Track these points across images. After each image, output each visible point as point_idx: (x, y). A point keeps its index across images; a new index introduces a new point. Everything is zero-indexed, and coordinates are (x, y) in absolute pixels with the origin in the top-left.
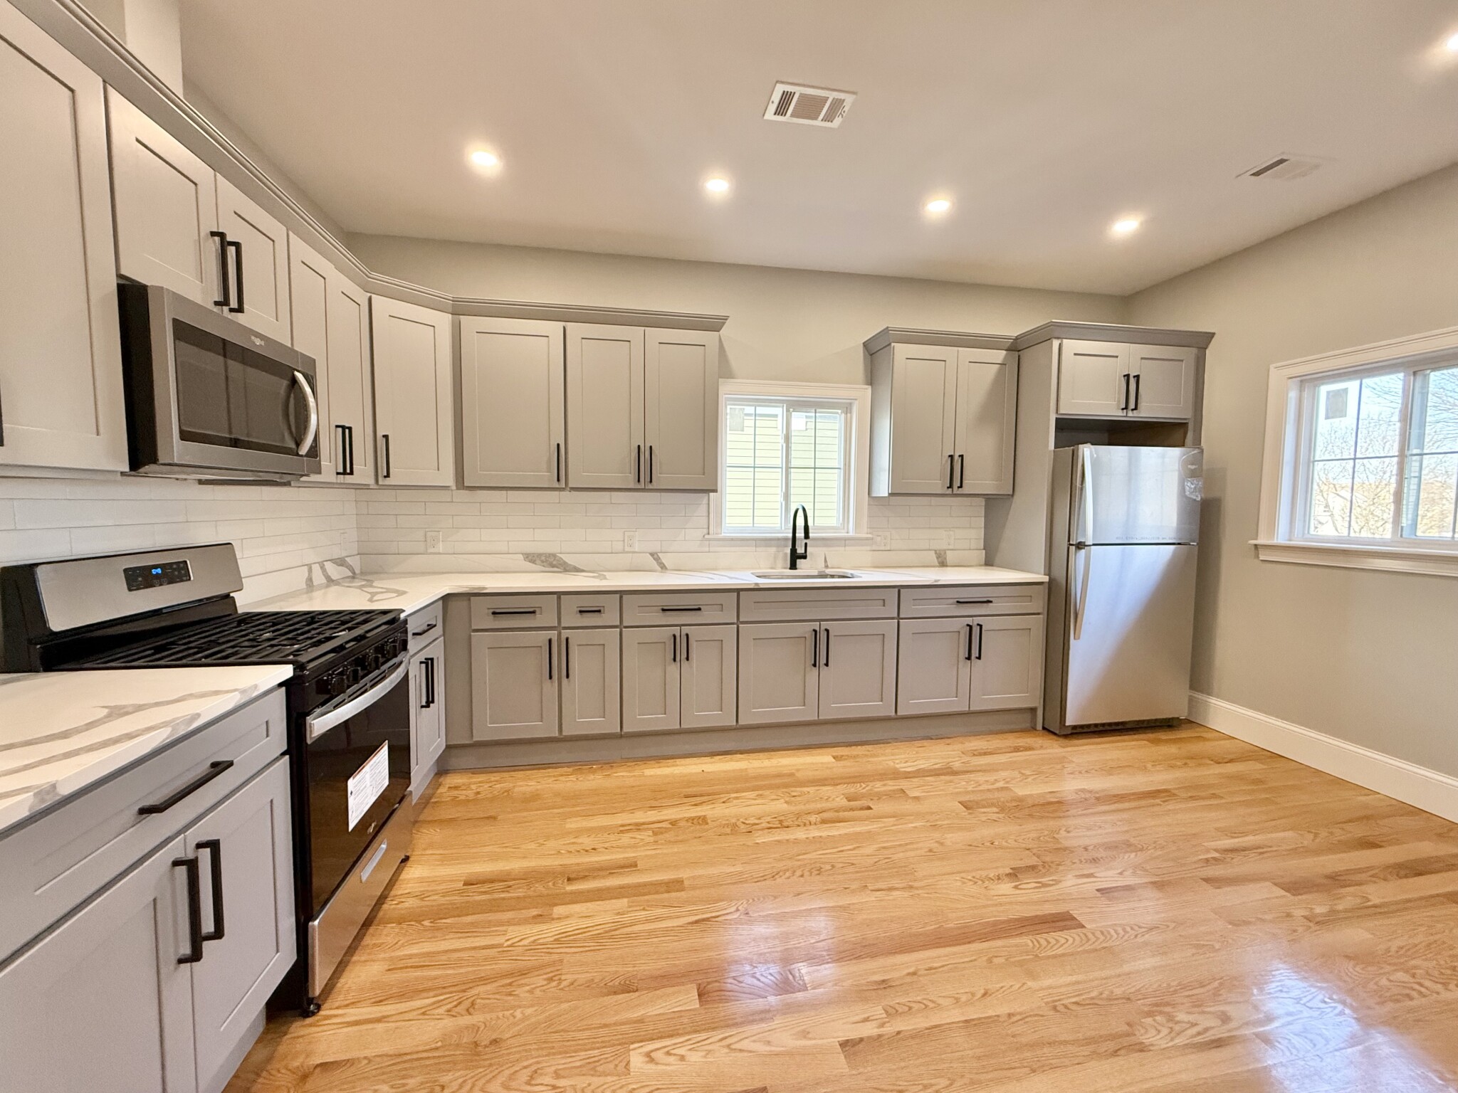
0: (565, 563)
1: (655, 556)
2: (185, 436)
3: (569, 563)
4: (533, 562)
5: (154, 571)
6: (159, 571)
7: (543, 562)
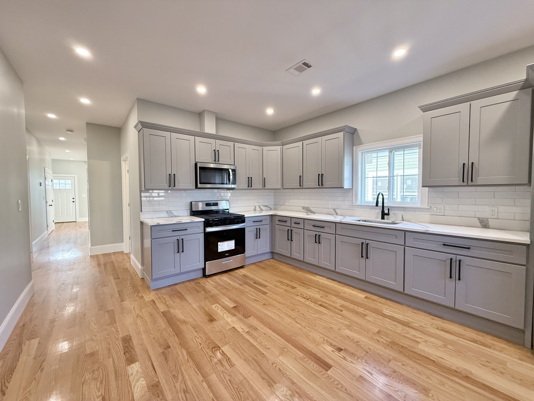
0: (311, 210)
1: (335, 210)
2: (200, 183)
3: (312, 210)
4: (304, 209)
5: (211, 204)
6: (212, 204)
7: (306, 209)
